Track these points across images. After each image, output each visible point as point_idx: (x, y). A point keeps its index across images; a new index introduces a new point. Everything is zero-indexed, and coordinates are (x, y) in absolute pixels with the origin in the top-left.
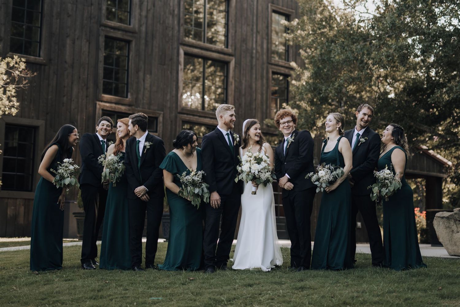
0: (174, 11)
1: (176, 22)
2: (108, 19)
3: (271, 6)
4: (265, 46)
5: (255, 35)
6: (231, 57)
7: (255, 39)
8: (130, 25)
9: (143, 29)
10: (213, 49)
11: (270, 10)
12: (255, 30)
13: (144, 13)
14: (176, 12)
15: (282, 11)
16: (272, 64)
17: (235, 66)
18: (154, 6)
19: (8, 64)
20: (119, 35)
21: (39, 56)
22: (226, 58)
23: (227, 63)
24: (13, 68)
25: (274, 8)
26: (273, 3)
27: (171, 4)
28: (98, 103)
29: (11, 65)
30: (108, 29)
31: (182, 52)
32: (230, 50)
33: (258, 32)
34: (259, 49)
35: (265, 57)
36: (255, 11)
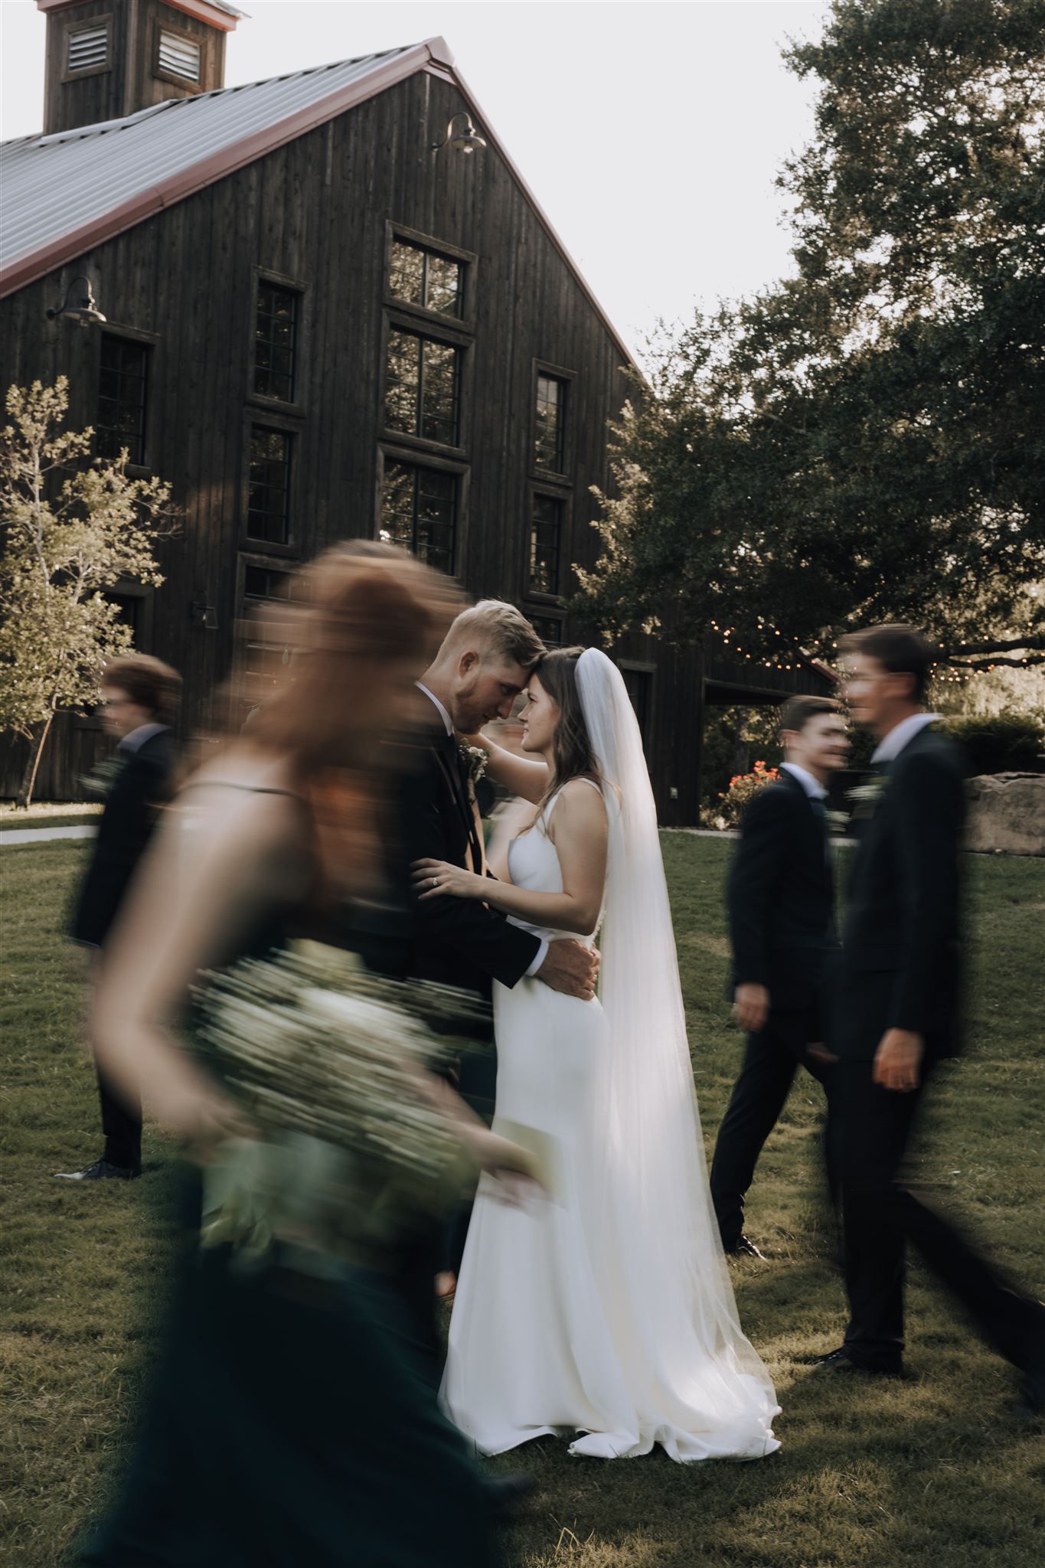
0: (368, 374)
1: (371, 396)
2: (256, 390)
3: (537, 362)
4: (523, 442)
5: (506, 422)
6: (465, 466)
7: (506, 430)
8: (292, 402)
9: (316, 410)
10: (435, 450)
11: (534, 371)
12: (507, 412)
13: (317, 380)
14: (372, 377)
15: (554, 372)
16: (535, 479)
17: (472, 483)
18: (335, 366)
19: (140, 490)
20: (275, 421)
21: (143, 464)
22: (457, 466)
23: (457, 477)
24: (149, 498)
25: (541, 367)
26: (539, 357)
27: (364, 362)
28: (240, 553)
29: (145, 493)
30: (258, 411)
31: (381, 454)
32: (461, 451)
33: (511, 415)
34: (513, 447)
35: (522, 465)
36: (508, 373)
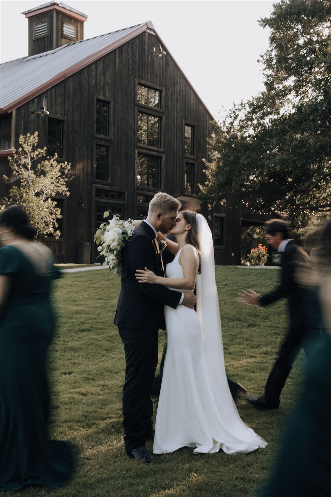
0: (132, 127)
1: (133, 134)
2: (97, 133)
3: (184, 121)
4: (181, 146)
5: (175, 140)
6: (163, 154)
7: (175, 143)
8: (108, 136)
9: (116, 139)
10: (153, 150)
11: (183, 124)
12: (175, 137)
13: (116, 129)
14: (133, 128)
15: (190, 124)
16: (185, 158)
17: (165, 160)
18: (121, 124)
19: (61, 166)
20: (103, 143)
21: (62, 158)
22: (160, 155)
23: (161, 158)
24: (64, 168)
25: (186, 123)
26: (185, 119)
27: (130, 123)
28: (93, 185)
29: (63, 167)
30: (97, 140)
31: (136, 152)
32: (162, 150)
33: (177, 138)
34: (178, 148)
35: (181, 153)
36: (175, 125)
